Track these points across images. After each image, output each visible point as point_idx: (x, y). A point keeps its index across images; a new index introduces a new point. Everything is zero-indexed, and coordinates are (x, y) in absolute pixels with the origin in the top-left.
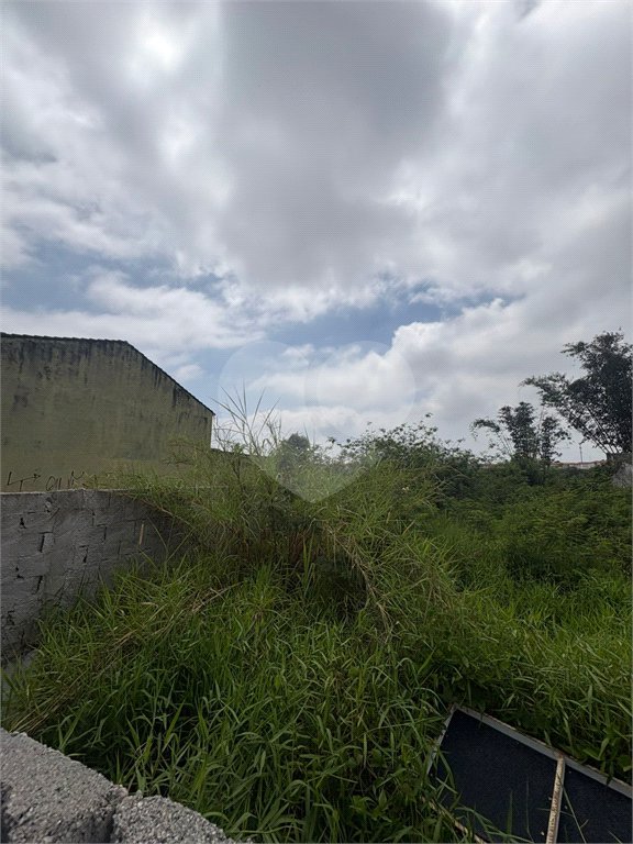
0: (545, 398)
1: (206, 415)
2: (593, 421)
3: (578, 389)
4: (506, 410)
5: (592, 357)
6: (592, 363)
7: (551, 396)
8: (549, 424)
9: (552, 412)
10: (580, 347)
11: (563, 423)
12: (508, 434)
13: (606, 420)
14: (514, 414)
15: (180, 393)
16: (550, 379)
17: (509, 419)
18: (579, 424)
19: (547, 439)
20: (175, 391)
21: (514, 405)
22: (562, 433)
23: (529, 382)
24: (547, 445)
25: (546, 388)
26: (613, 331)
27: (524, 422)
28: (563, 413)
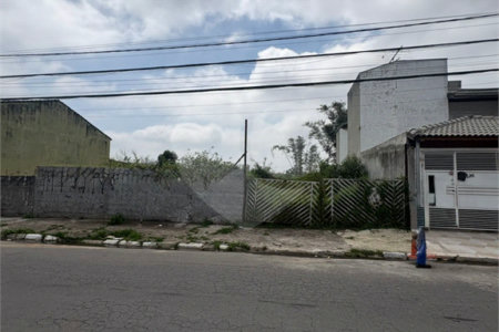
0: (311, 135)
1: (106, 140)
3: (328, 129)
4: (292, 140)
5: (332, 113)
6: (332, 117)
7: (315, 132)
8: (313, 148)
9: (315, 141)
10: (325, 108)
11: (320, 149)
12: (292, 154)
14: (295, 142)
15: (90, 128)
16: (319, 123)
17: (293, 145)
18: (328, 149)
20: (87, 127)
21: (296, 138)
25: (316, 129)
27: (301, 147)
28: (321, 143)
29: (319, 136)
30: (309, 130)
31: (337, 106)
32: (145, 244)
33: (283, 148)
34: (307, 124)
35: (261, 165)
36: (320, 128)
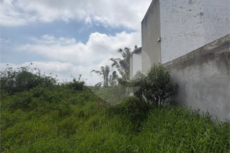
3: (121, 62)
4: (102, 67)
5: (124, 54)
6: (124, 57)
8: (114, 73)
10: (121, 50)
11: (118, 73)
12: (102, 75)
14: (104, 69)
16: (117, 59)
17: (103, 70)
18: (122, 73)
21: (105, 66)
23: (112, 59)
27: (108, 71)
28: (118, 70)
29: (118, 66)
30: (112, 62)
33: (97, 72)
35: (77, 80)
36: (118, 62)
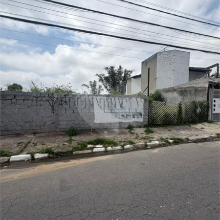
0: (100, 80)
2: (109, 87)
3: (106, 78)
4: (91, 82)
5: (109, 71)
6: (109, 73)
7: (101, 80)
8: (100, 87)
9: (101, 84)
10: (107, 68)
11: (103, 87)
12: (90, 89)
13: (111, 87)
14: (92, 83)
16: (102, 75)
17: (91, 84)
18: (106, 87)
19: (99, 91)
21: (93, 81)
22: (102, 90)
24: (99, 92)
25: (101, 77)
26: (113, 66)
27: (95, 85)
28: (103, 84)
30: (98, 78)
31: (112, 68)
32: (126, 147)
33: (86, 85)
34: (97, 75)
36: (103, 77)
